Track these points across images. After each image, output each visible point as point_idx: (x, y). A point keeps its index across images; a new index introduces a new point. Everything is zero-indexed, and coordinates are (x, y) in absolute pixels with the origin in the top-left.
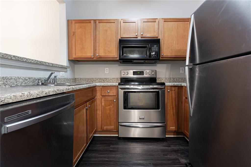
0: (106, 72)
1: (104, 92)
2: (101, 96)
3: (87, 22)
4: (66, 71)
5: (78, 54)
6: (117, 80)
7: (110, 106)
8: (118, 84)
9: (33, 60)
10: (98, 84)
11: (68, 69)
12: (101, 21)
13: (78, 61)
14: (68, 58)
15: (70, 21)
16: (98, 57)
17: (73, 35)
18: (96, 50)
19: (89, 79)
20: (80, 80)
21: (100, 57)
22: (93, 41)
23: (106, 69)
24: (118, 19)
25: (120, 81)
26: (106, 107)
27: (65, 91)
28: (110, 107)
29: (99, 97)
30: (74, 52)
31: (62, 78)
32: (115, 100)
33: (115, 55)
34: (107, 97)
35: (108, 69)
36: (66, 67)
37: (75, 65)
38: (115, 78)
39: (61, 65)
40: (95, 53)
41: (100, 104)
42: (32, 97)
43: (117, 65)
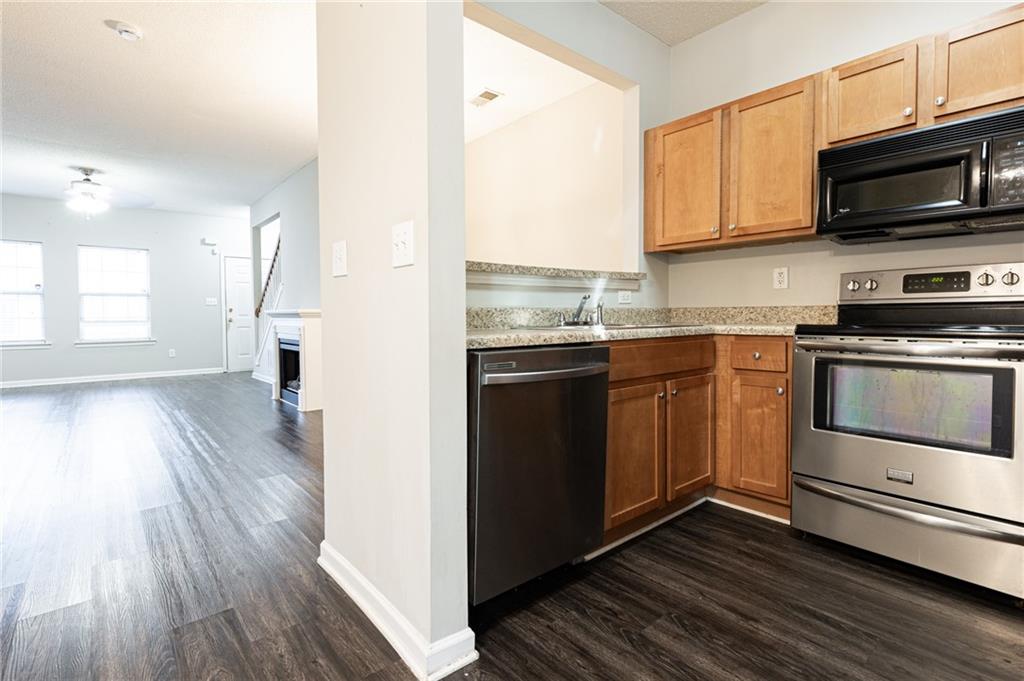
0: (776, 285)
1: (740, 357)
2: (731, 371)
3: (701, 120)
4: (636, 288)
5: (673, 233)
6: (824, 315)
7: (762, 407)
8: (794, 328)
9: (549, 270)
10: (719, 329)
11: (643, 283)
12: (747, 103)
13: (679, 252)
14: (644, 248)
15: (651, 135)
16: (735, 234)
17: (658, 175)
18: (728, 210)
19: (711, 311)
20: (683, 313)
21: (741, 233)
22: (719, 182)
23: (777, 270)
24: (818, 74)
25: (836, 317)
26: (749, 411)
27: (588, 340)
28: (763, 412)
29: (723, 373)
30: (659, 226)
31: (622, 310)
32: (780, 390)
33: (801, 217)
34: (751, 376)
35: (785, 270)
36: (635, 277)
37: (671, 266)
38: (812, 307)
39: (619, 273)
40: (724, 219)
41: (729, 398)
42: (521, 344)
43: (827, 253)
